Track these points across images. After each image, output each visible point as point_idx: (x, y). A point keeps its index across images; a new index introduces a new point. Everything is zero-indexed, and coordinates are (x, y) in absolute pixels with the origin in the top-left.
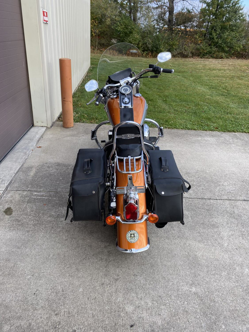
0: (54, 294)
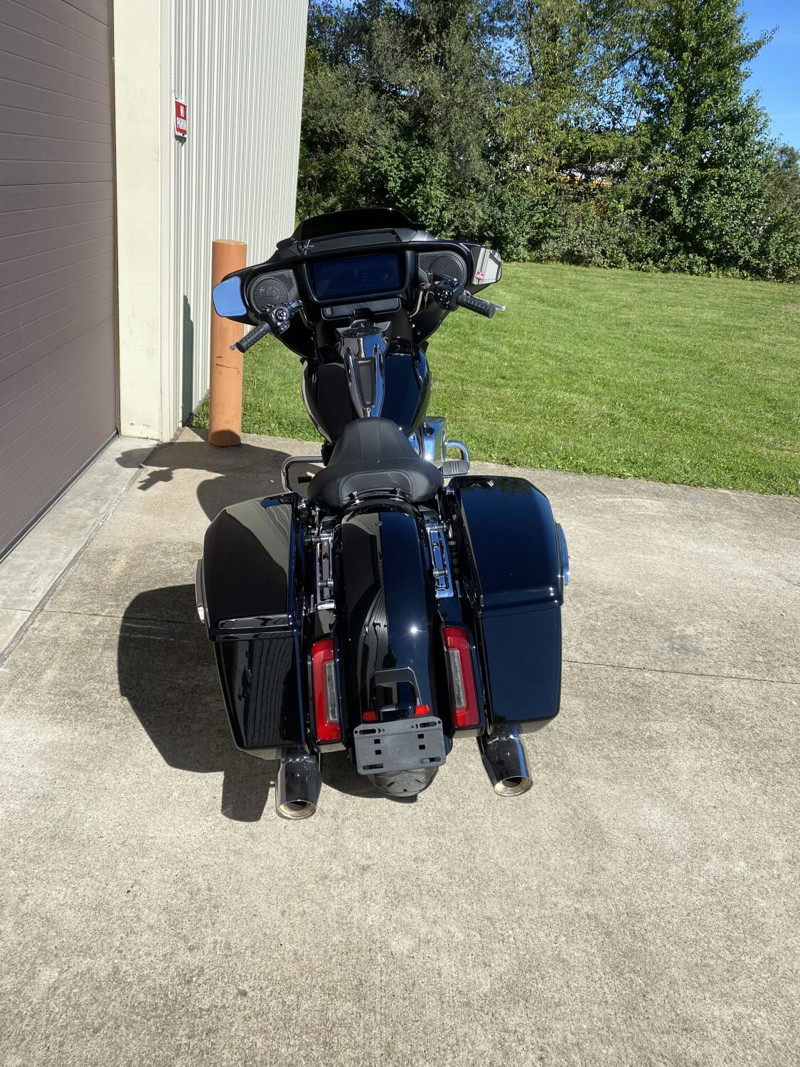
0: (184, 896)
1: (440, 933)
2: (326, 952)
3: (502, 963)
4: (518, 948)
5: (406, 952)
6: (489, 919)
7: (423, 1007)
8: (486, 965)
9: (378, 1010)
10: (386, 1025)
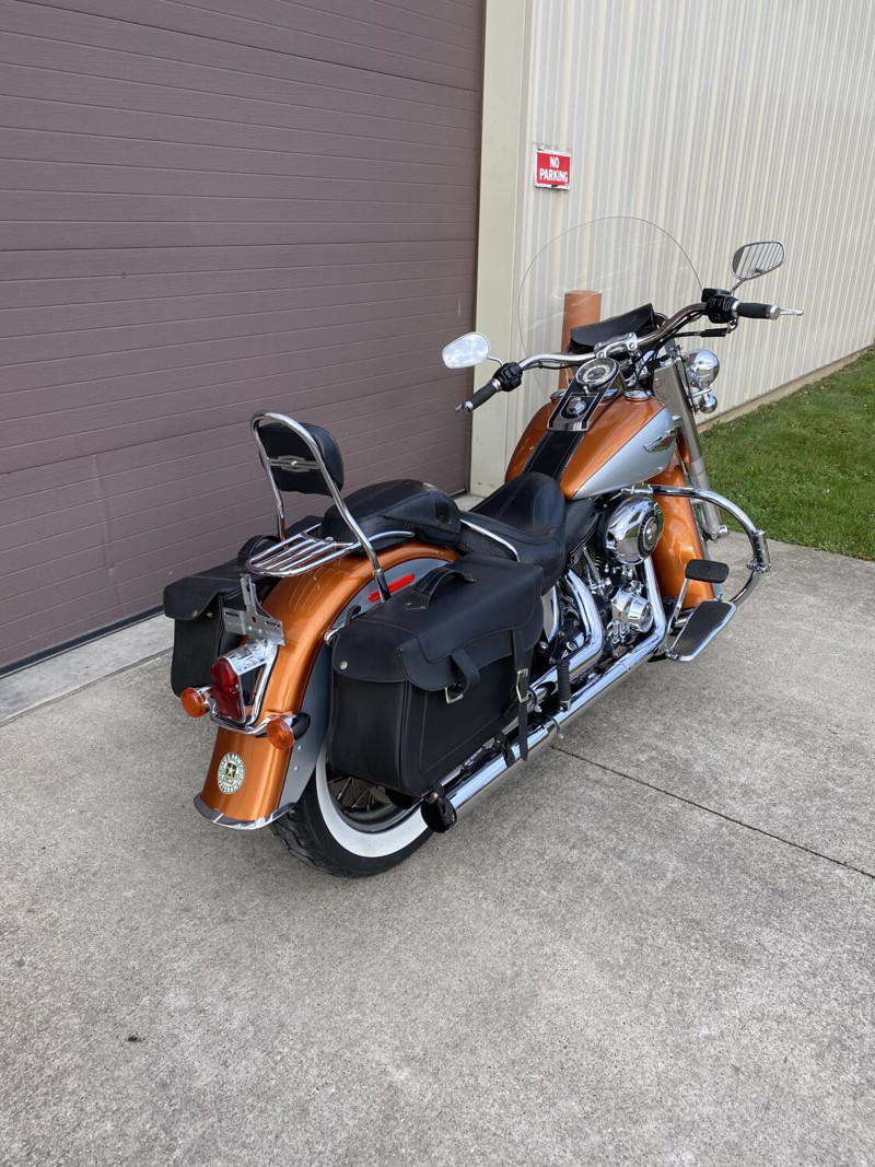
1: (221, 1010)
2: (112, 969)
3: (242, 1072)
4: (273, 1069)
5: (172, 1008)
6: (282, 1025)
7: (127, 1062)
8: (225, 1062)
9: (92, 1039)
10: (82, 1055)
